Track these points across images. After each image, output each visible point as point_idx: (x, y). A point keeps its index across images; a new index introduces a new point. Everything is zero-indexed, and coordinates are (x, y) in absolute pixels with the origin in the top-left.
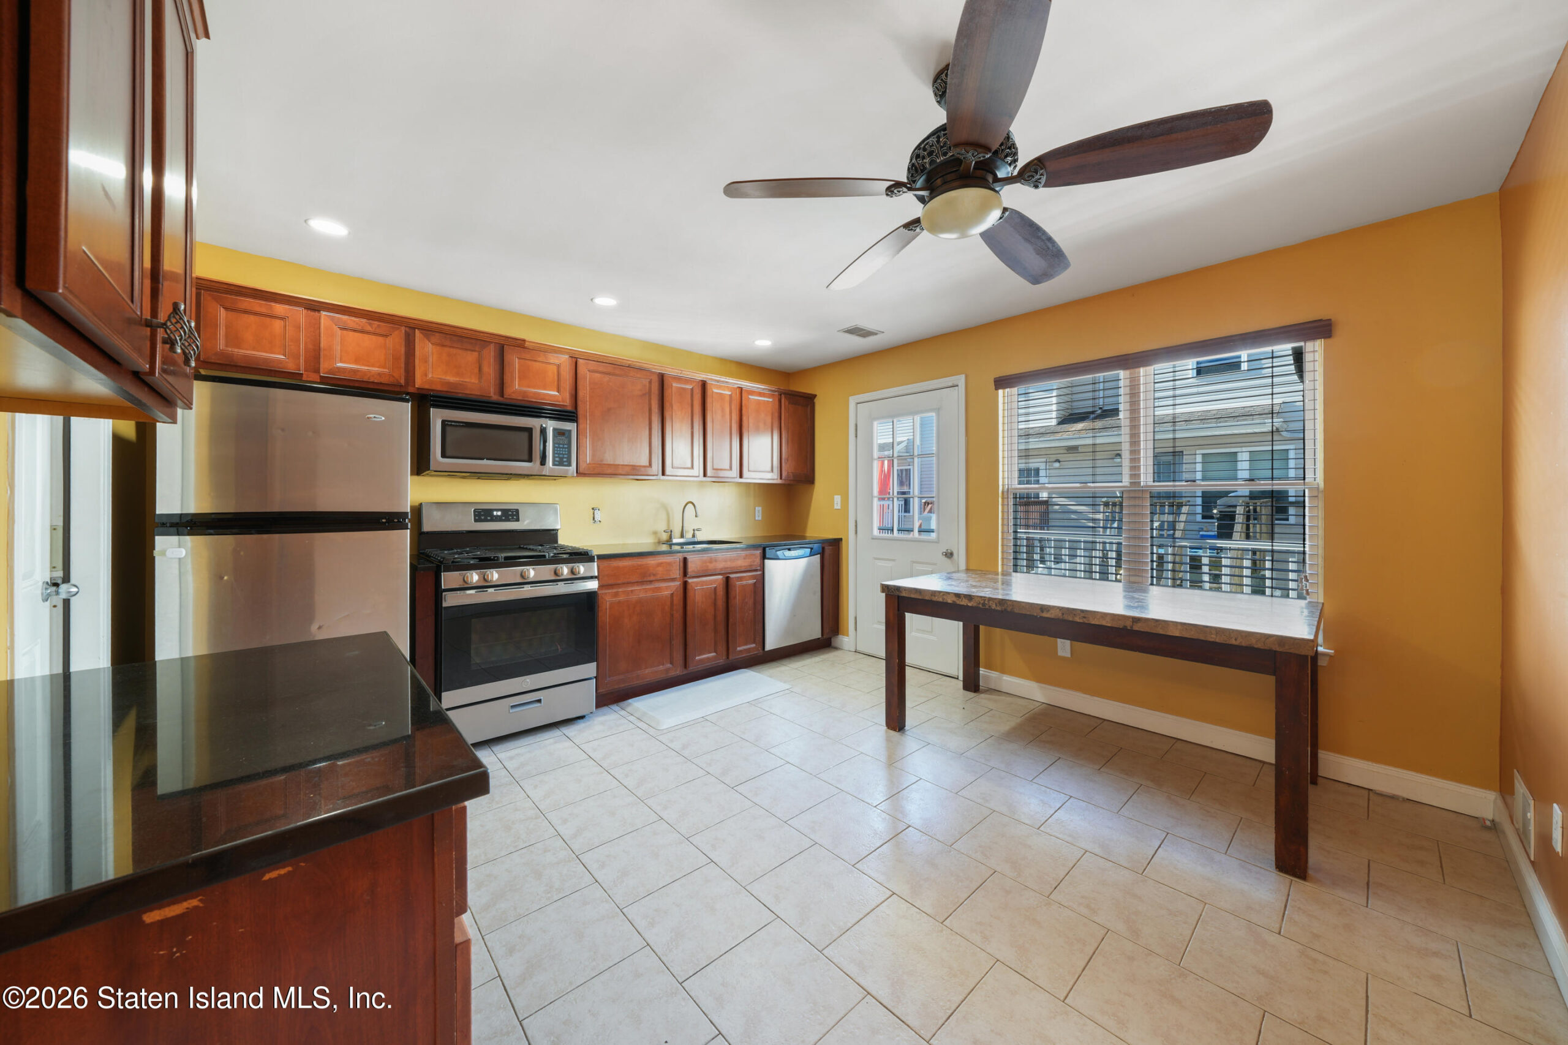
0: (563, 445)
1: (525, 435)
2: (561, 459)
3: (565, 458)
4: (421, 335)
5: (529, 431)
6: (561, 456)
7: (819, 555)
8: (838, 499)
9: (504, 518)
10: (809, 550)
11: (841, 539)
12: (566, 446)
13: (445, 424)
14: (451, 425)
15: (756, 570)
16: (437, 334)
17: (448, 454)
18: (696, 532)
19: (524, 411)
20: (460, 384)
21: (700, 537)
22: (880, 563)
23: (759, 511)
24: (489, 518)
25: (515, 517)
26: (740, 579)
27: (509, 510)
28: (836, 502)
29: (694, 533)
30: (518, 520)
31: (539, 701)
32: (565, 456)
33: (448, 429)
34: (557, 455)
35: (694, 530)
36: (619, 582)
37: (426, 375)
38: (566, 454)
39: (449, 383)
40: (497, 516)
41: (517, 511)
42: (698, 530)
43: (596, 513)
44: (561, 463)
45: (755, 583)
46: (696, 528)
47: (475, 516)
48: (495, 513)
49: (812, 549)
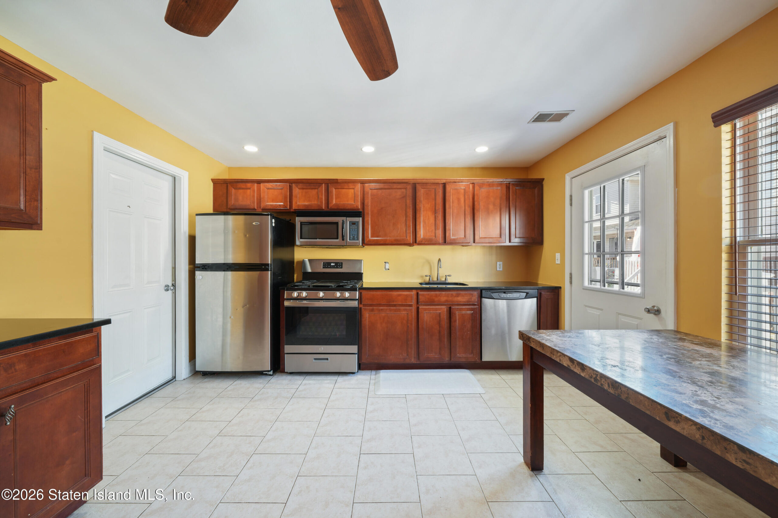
0: (355, 229)
1: (335, 226)
2: (354, 237)
3: (356, 236)
4: (295, 186)
5: (337, 224)
6: (354, 235)
7: (536, 299)
8: (558, 255)
9: (335, 267)
10: (525, 294)
11: (560, 288)
12: (356, 230)
13: (302, 224)
14: (304, 224)
15: (475, 305)
16: (301, 184)
17: (303, 237)
18: (447, 277)
19: (336, 214)
20: (309, 205)
21: (450, 280)
22: (590, 311)
23: (500, 265)
24: (329, 267)
25: (341, 266)
26: (461, 310)
27: (338, 263)
28: (557, 259)
29: (446, 278)
30: (342, 268)
31: (327, 359)
32: (356, 235)
33: (303, 226)
34: (351, 235)
35: (446, 276)
36: (374, 303)
37: (296, 203)
38: (356, 234)
39: (305, 205)
40: (333, 265)
41: (342, 263)
42: (449, 276)
43: (386, 265)
44: (354, 239)
45: (472, 314)
46: (447, 275)
47: (323, 265)
48: (332, 264)
49: (527, 293)
